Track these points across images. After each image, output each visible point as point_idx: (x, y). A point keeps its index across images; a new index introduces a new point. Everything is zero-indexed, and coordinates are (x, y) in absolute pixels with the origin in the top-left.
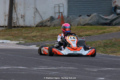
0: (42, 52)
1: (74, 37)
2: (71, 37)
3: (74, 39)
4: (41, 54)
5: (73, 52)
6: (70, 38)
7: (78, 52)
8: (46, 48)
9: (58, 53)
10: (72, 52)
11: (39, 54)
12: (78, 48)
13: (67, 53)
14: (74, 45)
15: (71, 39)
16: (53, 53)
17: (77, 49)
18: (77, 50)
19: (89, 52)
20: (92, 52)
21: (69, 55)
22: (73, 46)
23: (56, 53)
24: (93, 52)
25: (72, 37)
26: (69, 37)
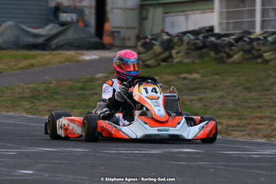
0: (61, 132)
1: (155, 89)
2: (146, 89)
3: (156, 92)
4: (55, 136)
5: (158, 130)
6: (144, 91)
7: (172, 131)
8: (73, 121)
9: (113, 132)
10: (153, 131)
11: (48, 137)
12: (171, 118)
13: (139, 135)
14: (159, 110)
15: (147, 92)
16: (100, 134)
17: (167, 122)
18: (169, 123)
19: (200, 131)
20: (209, 129)
21: (148, 140)
22: (157, 113)
23: (110, 133)
24: (211, 131)
25: (150, 88)
26: (142, 88)
